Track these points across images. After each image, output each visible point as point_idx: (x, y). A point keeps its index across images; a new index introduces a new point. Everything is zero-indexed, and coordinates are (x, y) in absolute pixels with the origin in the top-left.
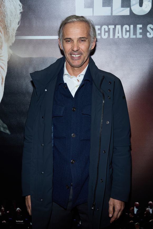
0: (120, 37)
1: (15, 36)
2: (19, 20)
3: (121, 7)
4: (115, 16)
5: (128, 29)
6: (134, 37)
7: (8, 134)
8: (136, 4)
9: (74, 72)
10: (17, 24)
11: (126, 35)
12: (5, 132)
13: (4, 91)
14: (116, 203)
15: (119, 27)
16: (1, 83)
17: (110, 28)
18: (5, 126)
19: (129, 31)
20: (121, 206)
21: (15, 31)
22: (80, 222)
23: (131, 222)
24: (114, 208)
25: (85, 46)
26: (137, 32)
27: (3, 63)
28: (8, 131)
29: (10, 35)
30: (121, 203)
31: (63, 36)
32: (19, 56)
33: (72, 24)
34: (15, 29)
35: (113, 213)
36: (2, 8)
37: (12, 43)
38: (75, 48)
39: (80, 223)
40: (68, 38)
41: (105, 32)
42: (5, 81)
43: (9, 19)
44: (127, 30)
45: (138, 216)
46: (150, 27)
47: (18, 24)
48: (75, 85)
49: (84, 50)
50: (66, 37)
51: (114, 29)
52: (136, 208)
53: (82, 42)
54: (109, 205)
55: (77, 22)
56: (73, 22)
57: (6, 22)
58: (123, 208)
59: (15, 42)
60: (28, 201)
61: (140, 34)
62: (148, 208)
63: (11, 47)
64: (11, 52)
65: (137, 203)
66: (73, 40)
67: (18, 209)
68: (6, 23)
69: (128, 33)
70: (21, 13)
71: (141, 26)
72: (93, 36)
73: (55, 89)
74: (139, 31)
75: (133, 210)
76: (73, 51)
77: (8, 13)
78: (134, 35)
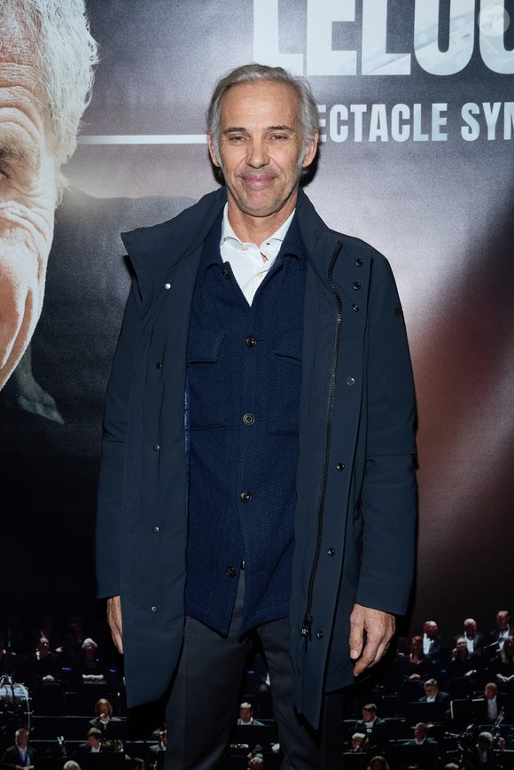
0: (385, 138)
1: (77, 136)
2: (87, 90)
3: (387, 52)
4: (367, 76)
5: (406, 116)
6: (425, 138)
7: (56, 423)
8: (429, 43)
9: (253, 231)
10: (84, 98)
11: (401, 132)
12: (48, 417)
13: (45, 298)
14: (372, 620)
15: (379, 109)
16: (36, 275)
17: (354, 113)
18: (49, 399)
19: (410, 122)
20: (387, 625)
21: (77, 122)
22: (268, 678)
23: (412, 677)
24: (365, 634)
25: (286, 152)
26: (433, 125)
27: (41, 215)
28: (56, 416)
29: (63, 132)
30: (387, 620)
31: (222, 122)
32: (87, 193)
33: (249, 87)
34: (75, 114)
35: (361, 646)
36: (39, 52)
37: (68, 156)
38: (255, 158)
39: (268, 682)
40: (235, 129)
41: (340, 123)
42: (47, 269)
43: (58, 85)
44: (404, 117)
45: (434, 662)
46: (470, 111)
47: (87, 100)
48: (255, 272)
49: (282, 165)
50: (230, 124)
51: (367, 116)
52: (428, 637)
53: (278, 141)
54: (352, 626)
55: (263, 80)
56: (252, 80)
57: (49, 95)
58: (390, 634)
59: (77, 152)
60: (114, 612)
61: (443, 129)
62: (463, 636)
63: (64, 168)
64: (65, 181)
65: (433, 623)
66: (249, 136)
67: (88, 641)
68: (52, 98)
69: (406, 128)
70: (94, 67)
71: (443, 107)
72: (310, 126)
73: (196, 282)
74: (438, 121)
75: (421, 642)
76: (250, 169)
77: (57, 66)
78: (423, 132)
